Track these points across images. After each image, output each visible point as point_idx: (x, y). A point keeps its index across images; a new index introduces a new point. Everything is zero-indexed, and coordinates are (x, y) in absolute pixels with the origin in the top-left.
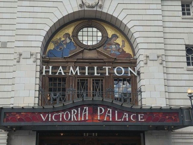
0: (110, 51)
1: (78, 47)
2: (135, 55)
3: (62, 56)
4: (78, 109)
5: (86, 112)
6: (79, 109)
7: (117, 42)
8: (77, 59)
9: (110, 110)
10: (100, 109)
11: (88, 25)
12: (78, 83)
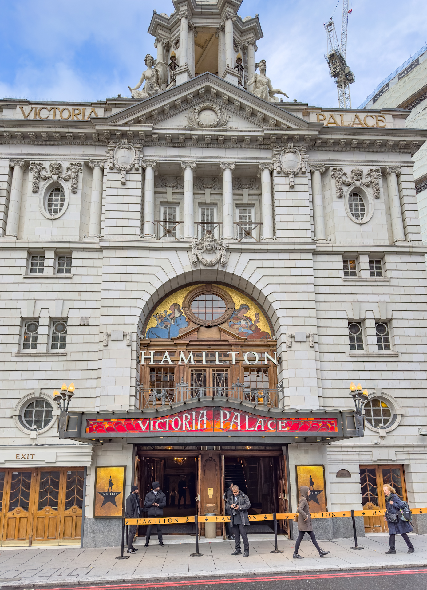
0: (238, 329)
1: (191, 323)
2: (273, 333)
3: (169, 336)
4: (192, 414)
5: (203, 417)
6: (194, 413)
7: (249, 316)
8: (191, 341)
9: (237, 415)
10: (223, 412)
11: (206, 291)
12: (192, 375)
